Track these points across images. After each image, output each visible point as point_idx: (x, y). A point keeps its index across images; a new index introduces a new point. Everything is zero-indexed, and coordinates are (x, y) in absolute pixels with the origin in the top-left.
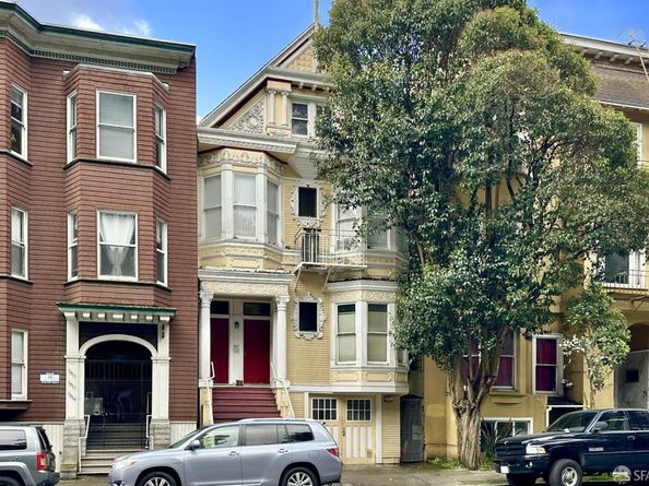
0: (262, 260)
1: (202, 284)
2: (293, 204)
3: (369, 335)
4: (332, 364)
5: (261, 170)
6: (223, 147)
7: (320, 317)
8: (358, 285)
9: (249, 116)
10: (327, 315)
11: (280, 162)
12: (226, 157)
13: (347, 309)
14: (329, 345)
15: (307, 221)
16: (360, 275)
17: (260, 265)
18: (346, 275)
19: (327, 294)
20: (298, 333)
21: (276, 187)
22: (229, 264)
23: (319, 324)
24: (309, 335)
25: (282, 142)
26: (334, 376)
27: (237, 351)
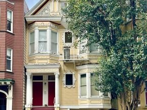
0: (49, 60)
1: (27, 70)
2: (63, 39)
3: (91, 85)
4: (79, 97)
5: (49, 28)
6: (35, 22)
7: (74, 79)
8: (86, 66)
9: (45, 10)
10: (77, 79)
11: (57, 24)
12: (36, 25)
13: (83, 76)
14: (77, 90)
15: (68, 44)
16: (87, 62)
17: (48, 62)
18: (82, 63)
19: (76, 71)
20: (65, 86)
21: (56, 33)
22: (37, 62)
23: (74, 82)
24: (69, 86)
25: (56, 17)
26: (80, 102)
27: (45, 94)
